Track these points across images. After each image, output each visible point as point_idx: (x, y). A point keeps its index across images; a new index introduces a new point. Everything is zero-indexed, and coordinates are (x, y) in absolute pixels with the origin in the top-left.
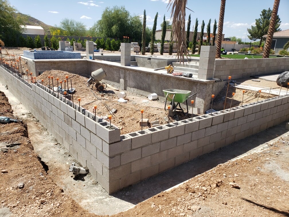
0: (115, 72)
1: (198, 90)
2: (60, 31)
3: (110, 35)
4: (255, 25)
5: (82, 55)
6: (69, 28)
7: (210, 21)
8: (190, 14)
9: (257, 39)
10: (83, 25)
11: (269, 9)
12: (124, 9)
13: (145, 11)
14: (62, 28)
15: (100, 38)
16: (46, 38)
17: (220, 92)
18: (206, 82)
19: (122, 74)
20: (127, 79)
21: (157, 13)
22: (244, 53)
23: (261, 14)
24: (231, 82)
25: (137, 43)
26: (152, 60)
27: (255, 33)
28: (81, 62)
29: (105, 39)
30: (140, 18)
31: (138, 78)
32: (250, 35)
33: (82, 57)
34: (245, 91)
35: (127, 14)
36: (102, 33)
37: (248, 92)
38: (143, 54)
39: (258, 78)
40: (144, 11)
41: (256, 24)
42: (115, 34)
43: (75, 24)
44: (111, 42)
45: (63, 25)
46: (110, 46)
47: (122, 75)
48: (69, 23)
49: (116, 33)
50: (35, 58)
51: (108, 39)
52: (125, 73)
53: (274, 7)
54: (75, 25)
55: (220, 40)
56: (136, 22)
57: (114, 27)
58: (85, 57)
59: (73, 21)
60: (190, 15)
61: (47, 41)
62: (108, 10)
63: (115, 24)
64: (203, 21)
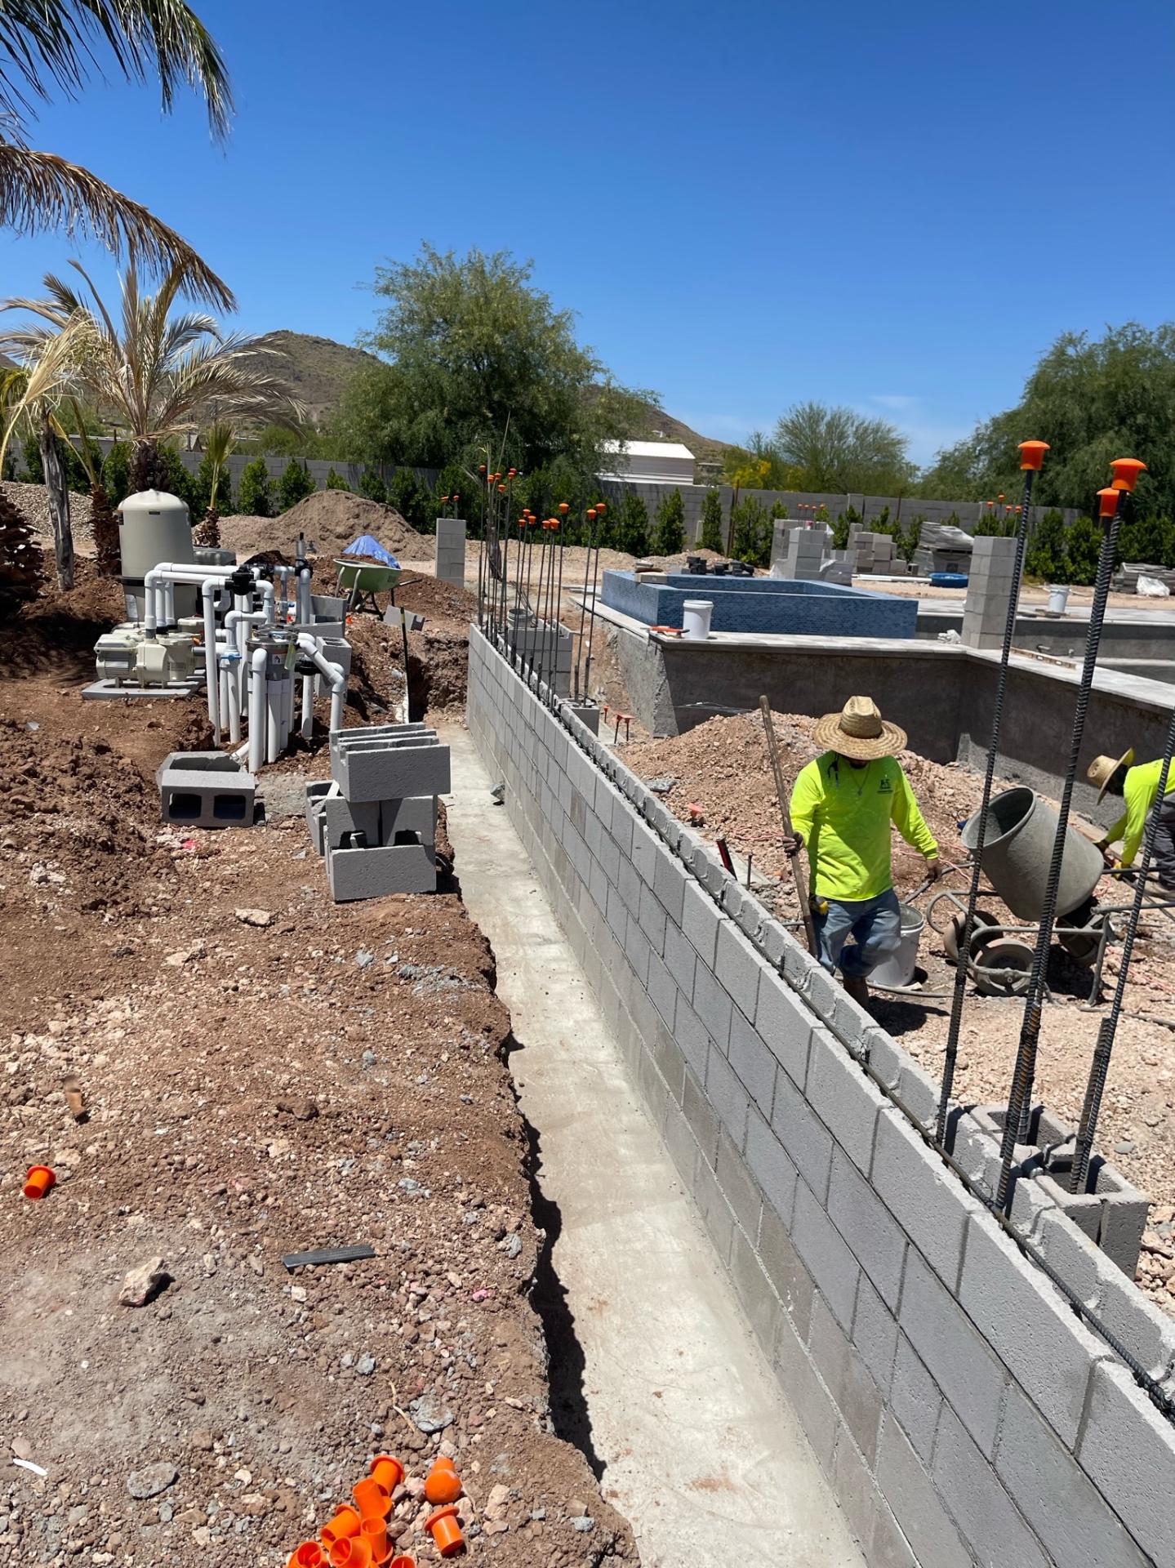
2: (769, 465)
6: (815, 454)
10: (893, 435)
14: (784, 456)
28: (925, 664)
33: (929, 628)
43: (850, 430)
54: (851, 441)
58: (951, 633)
59: (843, 419)
61: (713, 522)
62: (1071, 351)
63: (1105, 429)
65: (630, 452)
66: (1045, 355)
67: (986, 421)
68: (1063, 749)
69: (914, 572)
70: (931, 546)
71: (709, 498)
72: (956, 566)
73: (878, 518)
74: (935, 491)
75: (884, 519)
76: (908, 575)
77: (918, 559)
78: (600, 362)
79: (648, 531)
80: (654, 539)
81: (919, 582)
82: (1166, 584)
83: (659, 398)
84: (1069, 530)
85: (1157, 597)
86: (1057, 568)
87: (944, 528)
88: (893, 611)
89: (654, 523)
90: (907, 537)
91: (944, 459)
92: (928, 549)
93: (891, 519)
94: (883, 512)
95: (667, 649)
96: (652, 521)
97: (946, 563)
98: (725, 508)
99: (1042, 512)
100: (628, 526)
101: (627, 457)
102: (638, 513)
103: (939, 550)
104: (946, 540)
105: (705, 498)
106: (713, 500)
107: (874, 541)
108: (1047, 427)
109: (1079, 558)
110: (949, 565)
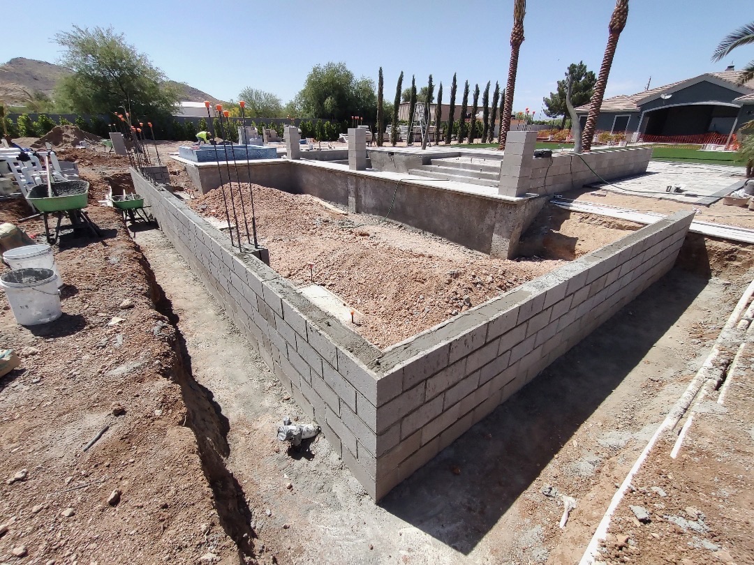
0: (340, 182)
1: (498, 215)
2: (239, 109)
3: (322, 114)
4: (556, 92)
5: (279, 151)
6: (253, 105)
7: (488, 85)
9: (558, 115)
11: (581, 63)
12: (344, 68)
13: (381, 69)
14: (244, 106)
15: (305, 120)
16: (217, 122)
17: (536, 219)
18: (517, 201)
19: (352, 185)
20: (362, 193)
21: (402, 72)
22: (542, 139)
23: (568, 72)
24: (555, 198)
25: (367, 126)
26: (395, 156)
27: (556, 106)
29: (314, 122)
31: (381, 191)
32: (547, 108)
33: (280, 155)
34: (586, 216)
35: (349, 76)
36: (308, 112)
37: (589, 219)
38: (380, 145)
39: (600, 189)
40: (379, 69)
41: (558, 89)
42: (329, 112)
43: (263, 96)
44: (325, 125)
45: (243, 99)
46: (323, 133)
47: (351, 188)
48: (254, 96)
49: (333, 111)
50: (200, 161)
51: (320, 121)
52: (357, 183)
53: (606, 57)
54: (264, 100)
55: (508, 119)
56: (365, 90)
57: (328, 100)
58: (285, 156)
59: (259, 92)
60: (455, 76)
62: (318, 70)
63: (329, 94)
64: (477, 86)
65: (184, 106)
66: (310, 72)
67: (298, 93)
78: (163, 72)
95: (200, 168)
107: (271, 132)
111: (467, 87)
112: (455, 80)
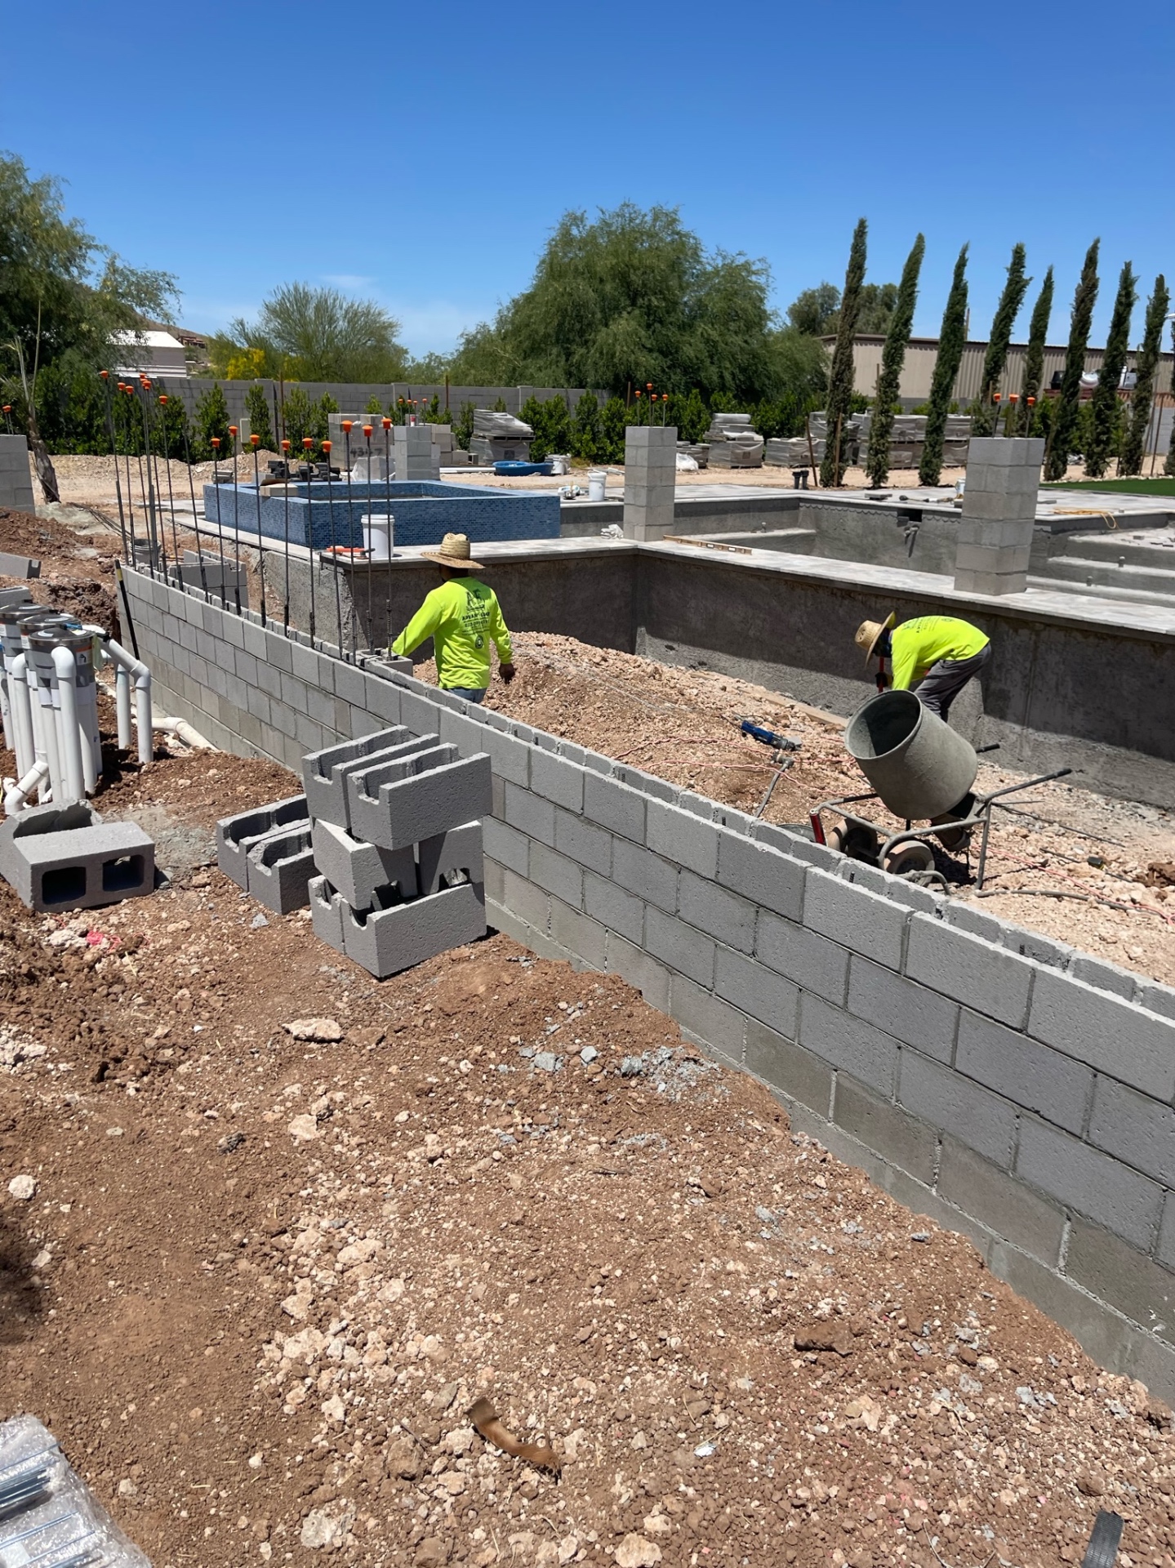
2: (262, 353)
6: (307, 343)
8: (1097, 242)
10: (384, 318)
12: (669, 223)
13: (862, 225)
14: (276, 343)
21: (920, 239)
26: (928, 523)
28: (598, 563)
30: (754, 278)
35: (682, 251)
38: (832, 481)
40: (855, 225)
42: (623, 367)
43: (339, 314)
44: (605, 412)
45: (275, 324)
46: (595, 439)
48: (311, 312)
51: (591, 396)
54: (342, 324)
57: (619, 328)
58: (615, 525)
59: (330, 301)
61: (261, 420)
62: (575, 231)
63: (617, 309)
64: (1160, 282)
65: (151, 343)
66: (553, 234)
67: (507, 302)
68: (751, 633)
69: (473, 461)
70: (487, 434)
71: (252, 393)
72: (513, 453)
73: (429, 408)
74: (467, 375)
75: (435, 409)
76: (470, 466)
77: (475, 449)
78: (93, 239)
79: (190, 433)
80: (198, 442)
81: (484, 472)
82: (695, 459)
83: (173, 281)
84: (603, 411)
85: (689, 471)
86: (599, 449)
87: (497, 415)
88: (538, 508)
89: (195, 423)
90: (460, 427)
91: (468, 342)
92: (484, 437)
93: (442, 407)
94: (432, 401)
95: (349, 571)
96: (193, 421)
97: (503, 450)
98: (270, 403)
99: (576, 395)
100: (168, 428)
101: (148, 349)
102: (175, 414)
103: (496, 438)
104: (501, 427)
105: (248, 394)
106: (257, 396)
107: (434, 432)
108: (566, 310)
109: (616, 438)
110: (506, 453)
111: (1127, 283)
112: (1091, 261)
